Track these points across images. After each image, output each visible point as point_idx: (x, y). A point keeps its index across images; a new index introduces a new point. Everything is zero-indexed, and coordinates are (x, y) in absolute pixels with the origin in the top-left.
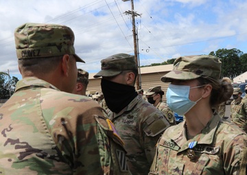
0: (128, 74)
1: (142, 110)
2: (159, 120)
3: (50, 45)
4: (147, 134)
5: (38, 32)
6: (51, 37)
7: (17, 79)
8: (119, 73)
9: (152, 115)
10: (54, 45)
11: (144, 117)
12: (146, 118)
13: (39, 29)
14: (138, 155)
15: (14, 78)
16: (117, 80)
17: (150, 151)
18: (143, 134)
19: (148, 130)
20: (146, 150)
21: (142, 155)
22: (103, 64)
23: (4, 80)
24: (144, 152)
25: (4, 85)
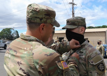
0: (81, 28)
1: (88, 49)
2: (98, 55)
3: (36, 17)
4: (91, 63)
5: (33, 10)
6: (37, 14)
7: (17, 31)
8: (76, 27)
9: (94, 52)
10: (38, 18)
11: (90, 53)
12: (91, 53)
13: (34, 9)
14: (84, 74)
15: (16, 31)
16: (75, 31)
17: (91, 73)
18: (88, 62)
19: (92, 61)
20: (89, 72)
21: (86, 74)
22: (68, 22)
23: (11, 32)
24: (87, 73)
25: (12, 34)
